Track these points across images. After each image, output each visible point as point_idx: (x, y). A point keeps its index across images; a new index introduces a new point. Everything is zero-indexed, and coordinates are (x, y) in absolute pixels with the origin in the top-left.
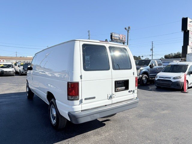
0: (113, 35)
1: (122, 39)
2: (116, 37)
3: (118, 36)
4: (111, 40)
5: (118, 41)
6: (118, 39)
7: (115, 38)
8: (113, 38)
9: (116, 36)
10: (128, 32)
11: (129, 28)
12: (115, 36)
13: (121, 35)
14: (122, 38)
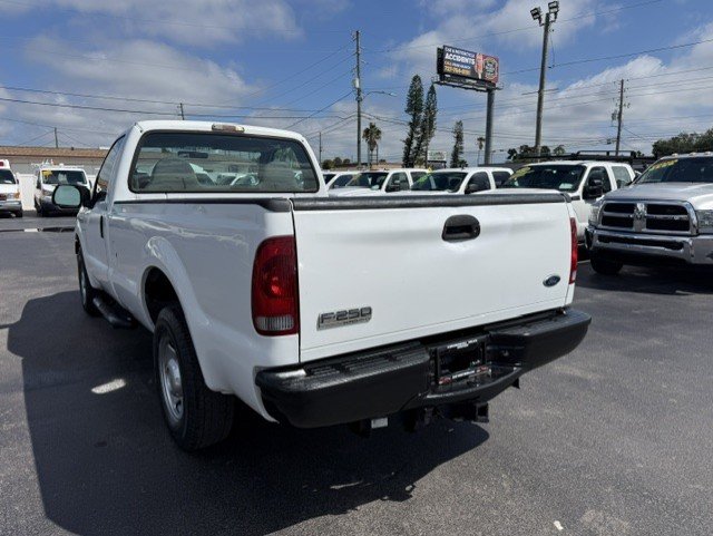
0: (447, 57)
1: (483, 75)
2: (460, 63)
3: (467, 60)
4: (437, 78)
5: (468, 81)
6: (468, 73)
7: (457, 71)
8: (447, 69)
9: (459, 59)
10: (546, 30)
11: (554, 7)
12: (457, 62)
13: (480, 57)
14: (484, 70)
